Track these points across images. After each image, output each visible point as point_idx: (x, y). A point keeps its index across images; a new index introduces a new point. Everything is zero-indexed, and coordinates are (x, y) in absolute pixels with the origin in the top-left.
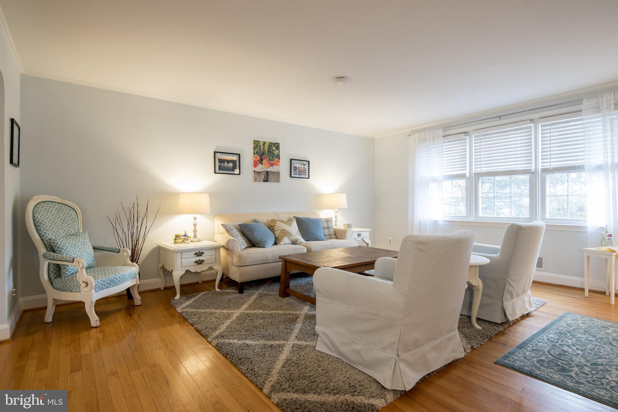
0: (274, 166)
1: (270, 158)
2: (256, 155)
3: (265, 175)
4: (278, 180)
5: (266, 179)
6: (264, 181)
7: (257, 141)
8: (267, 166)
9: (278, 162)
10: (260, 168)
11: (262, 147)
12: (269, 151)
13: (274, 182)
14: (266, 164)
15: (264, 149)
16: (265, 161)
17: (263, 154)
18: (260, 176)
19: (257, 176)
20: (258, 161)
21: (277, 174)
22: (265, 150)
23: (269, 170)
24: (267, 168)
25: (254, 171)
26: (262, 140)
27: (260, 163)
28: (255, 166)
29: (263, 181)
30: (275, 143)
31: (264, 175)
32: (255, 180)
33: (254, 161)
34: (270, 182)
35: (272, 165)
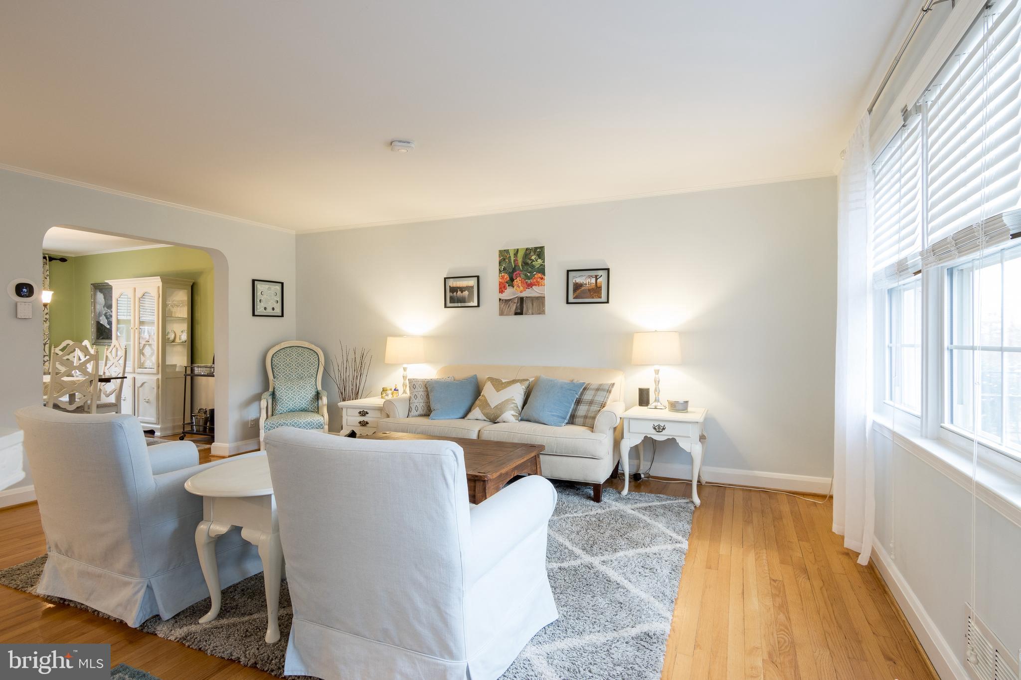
0: (533, 287)
1: (526, 275)
2: (503, 274)
3: (517, 304)
4: (541, 311)
5: (519, 311)
6: (516, 314)
7: (505, 250)
8: (522, 288)
9: (542, 278)
10: (509, 293)
11: (513, 259)
12: (525, 263)
13: (533, 314)
14: (520, 285)
15: (516, 262)
16: (517, 281)
17: (514, 270)
18: (509, 306)
19: (504, 307)
20: (507, 282)
21: (540, 300)
22: (518, 263)
23: (524, 295)
24: (521, 292)
25: (500, 299)
26: (511, 248)
27: (509, 286)
28: (501, 291)
29: (513, 313)
30: (536, 248)
31: (515, 304)
32: (502, 313)
33: (500, 283)
34: (526, 314)
35: (530, 286)
